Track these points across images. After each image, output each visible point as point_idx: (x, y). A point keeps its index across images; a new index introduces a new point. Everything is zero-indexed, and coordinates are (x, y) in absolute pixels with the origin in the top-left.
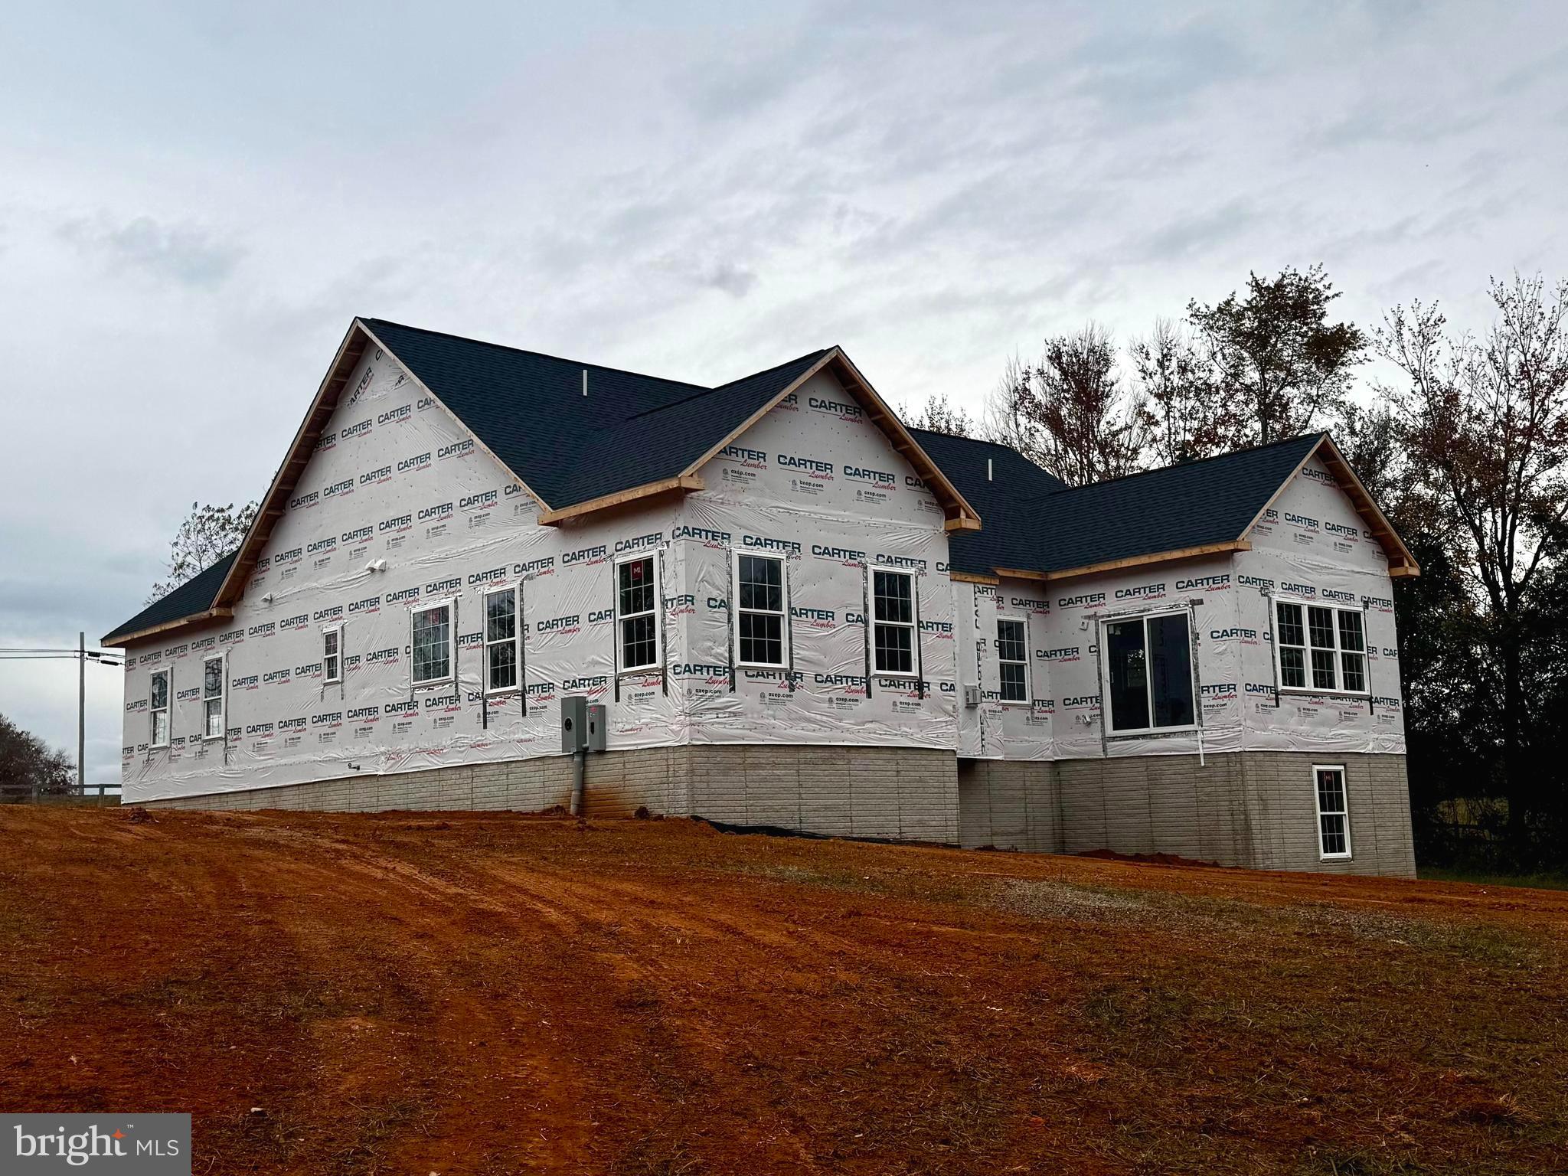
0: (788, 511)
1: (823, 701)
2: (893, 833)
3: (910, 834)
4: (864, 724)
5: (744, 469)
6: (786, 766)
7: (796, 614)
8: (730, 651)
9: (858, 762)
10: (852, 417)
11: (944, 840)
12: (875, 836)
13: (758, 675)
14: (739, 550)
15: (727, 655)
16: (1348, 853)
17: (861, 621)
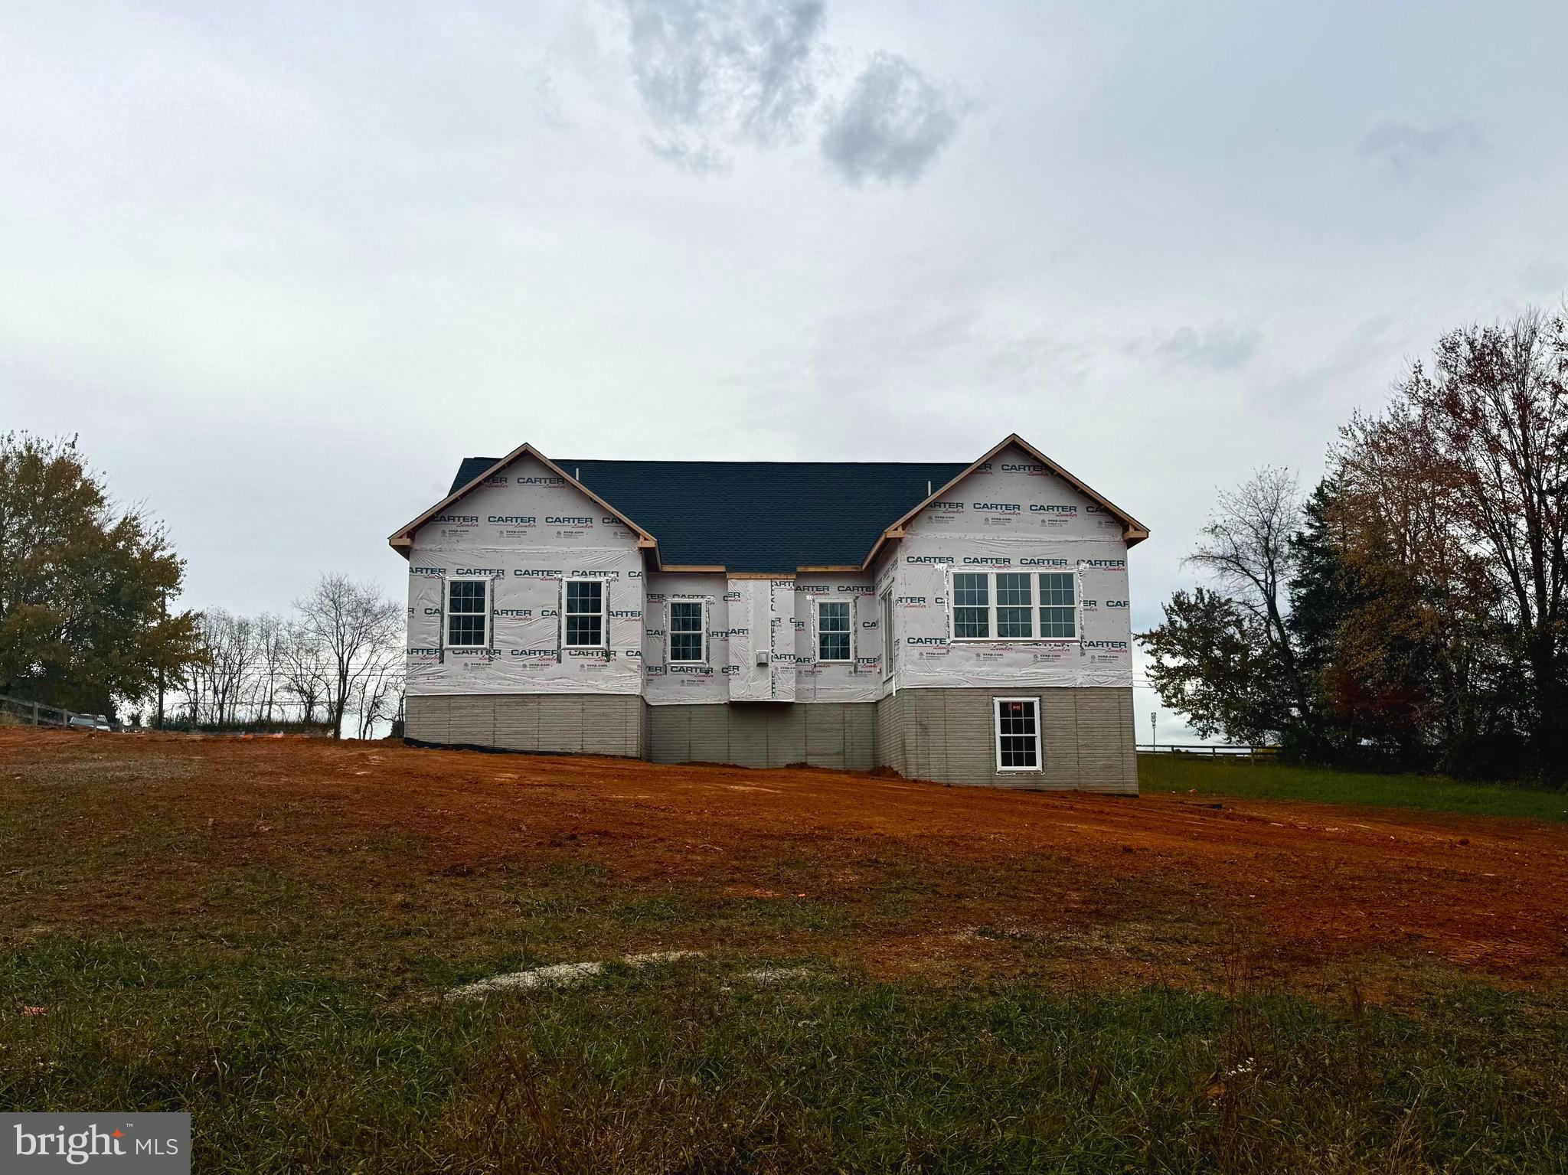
0: (496, 551)
1: (518, 666)
2: (576, 748)
3: (590, 749)
4: (554, 679)
5: (459, 529)
6: (484, 708)
7: (498, 613)
8: (441, 639)
9: (546, 704)
10: (556, 485)
11: (623, 754)
12: (559, 750)
13: (463, 652)
14: (450, 577)
15: (438, 642)
16: (1038, 767)
17: (556, 614)
